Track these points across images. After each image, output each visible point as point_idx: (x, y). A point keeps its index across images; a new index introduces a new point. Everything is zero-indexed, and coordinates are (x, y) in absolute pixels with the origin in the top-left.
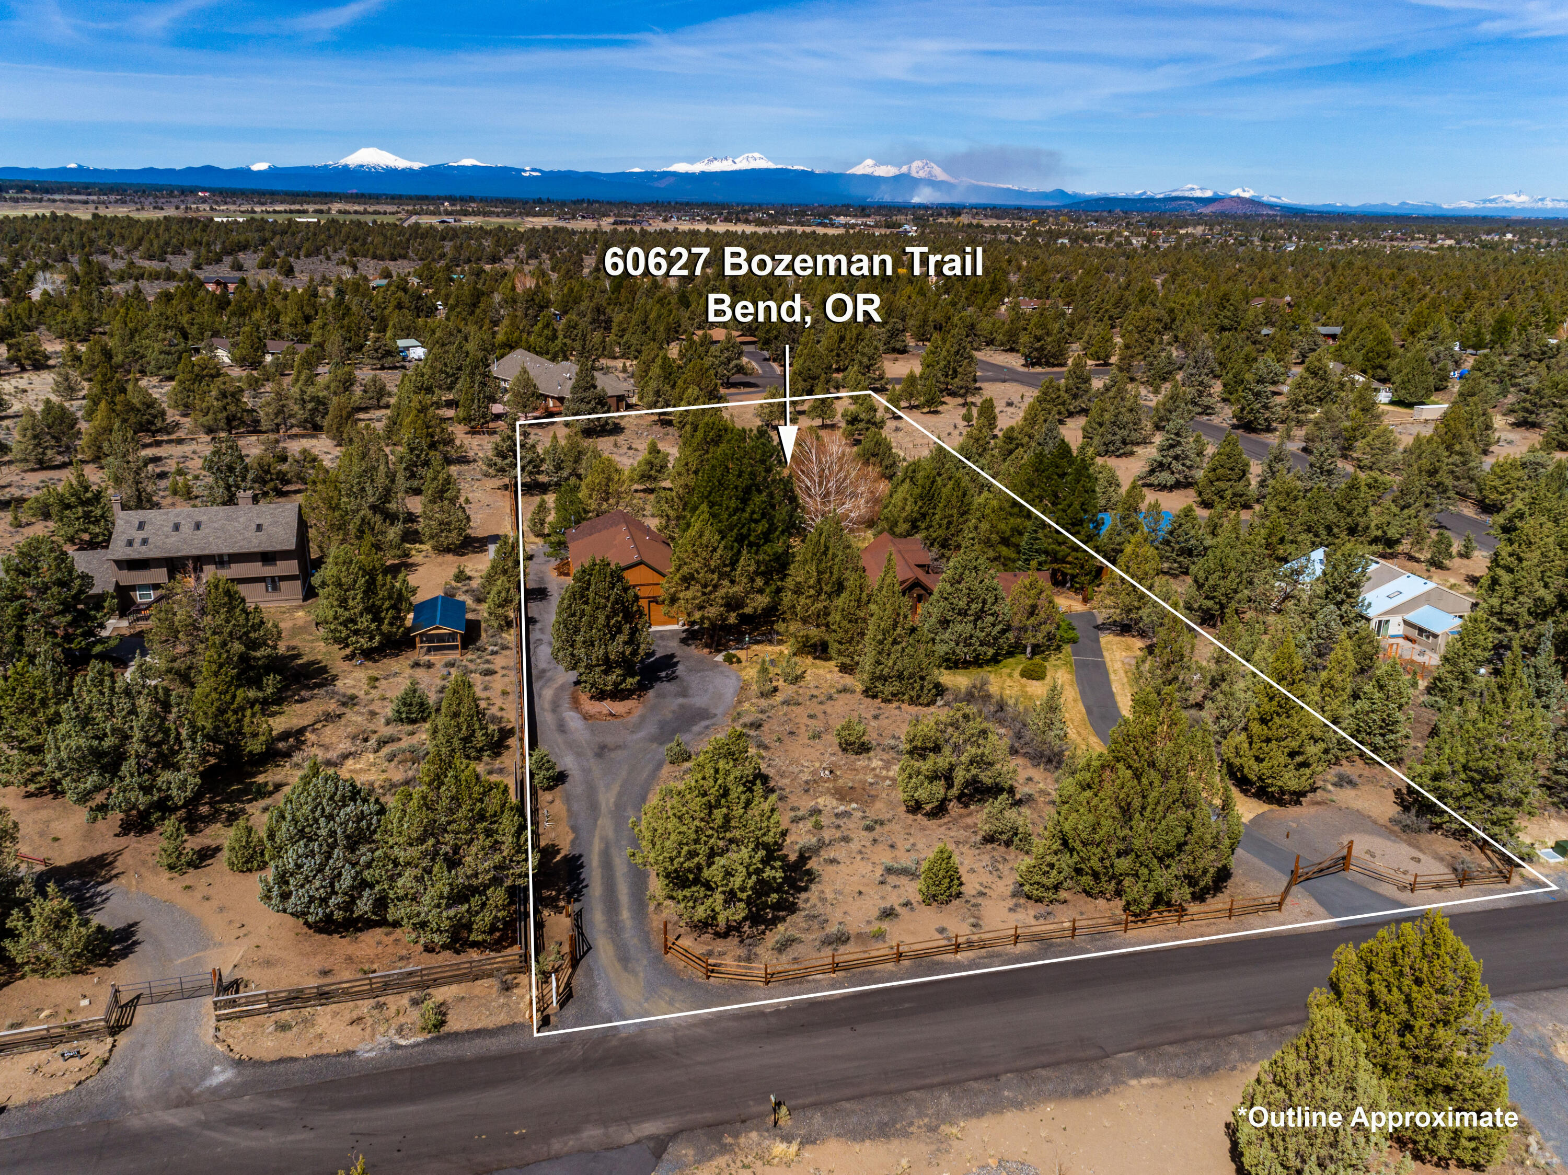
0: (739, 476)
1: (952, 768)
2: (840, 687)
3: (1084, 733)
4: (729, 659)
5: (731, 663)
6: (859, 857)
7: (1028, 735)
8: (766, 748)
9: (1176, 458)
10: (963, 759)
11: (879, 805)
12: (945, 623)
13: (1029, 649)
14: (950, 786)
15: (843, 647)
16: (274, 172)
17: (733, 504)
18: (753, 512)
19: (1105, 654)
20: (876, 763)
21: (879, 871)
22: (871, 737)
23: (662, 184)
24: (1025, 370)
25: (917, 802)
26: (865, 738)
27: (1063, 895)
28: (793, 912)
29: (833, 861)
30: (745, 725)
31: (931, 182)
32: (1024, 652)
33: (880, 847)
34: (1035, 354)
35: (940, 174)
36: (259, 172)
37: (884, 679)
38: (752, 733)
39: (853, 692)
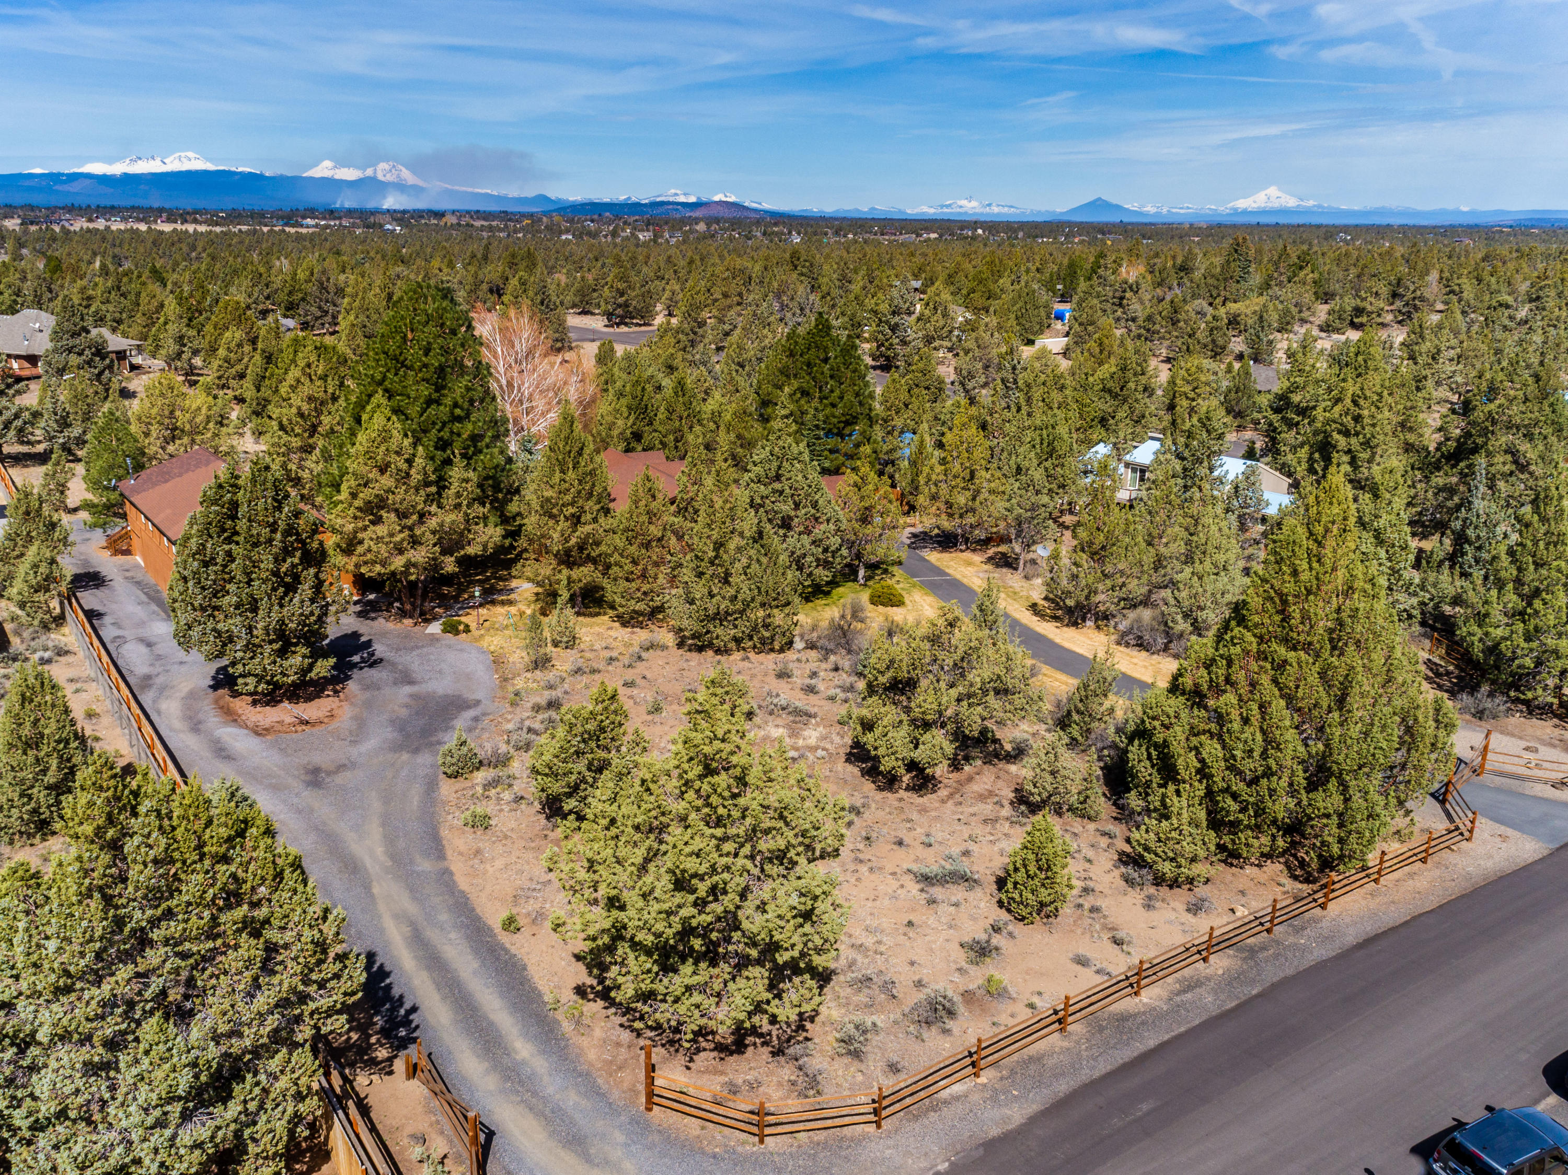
0: (426, 351)
2: (639, 644)
4: (452, 629)
5: (455, 633)
13: (862, 573)
19: (949, 572)
21: (912, 885)
23: (75, 187)
24: (612, 329)
31: (400, 187)
33: (882, 847)
34: (619, 311)
35: (407, 176)
39: (664, 648)
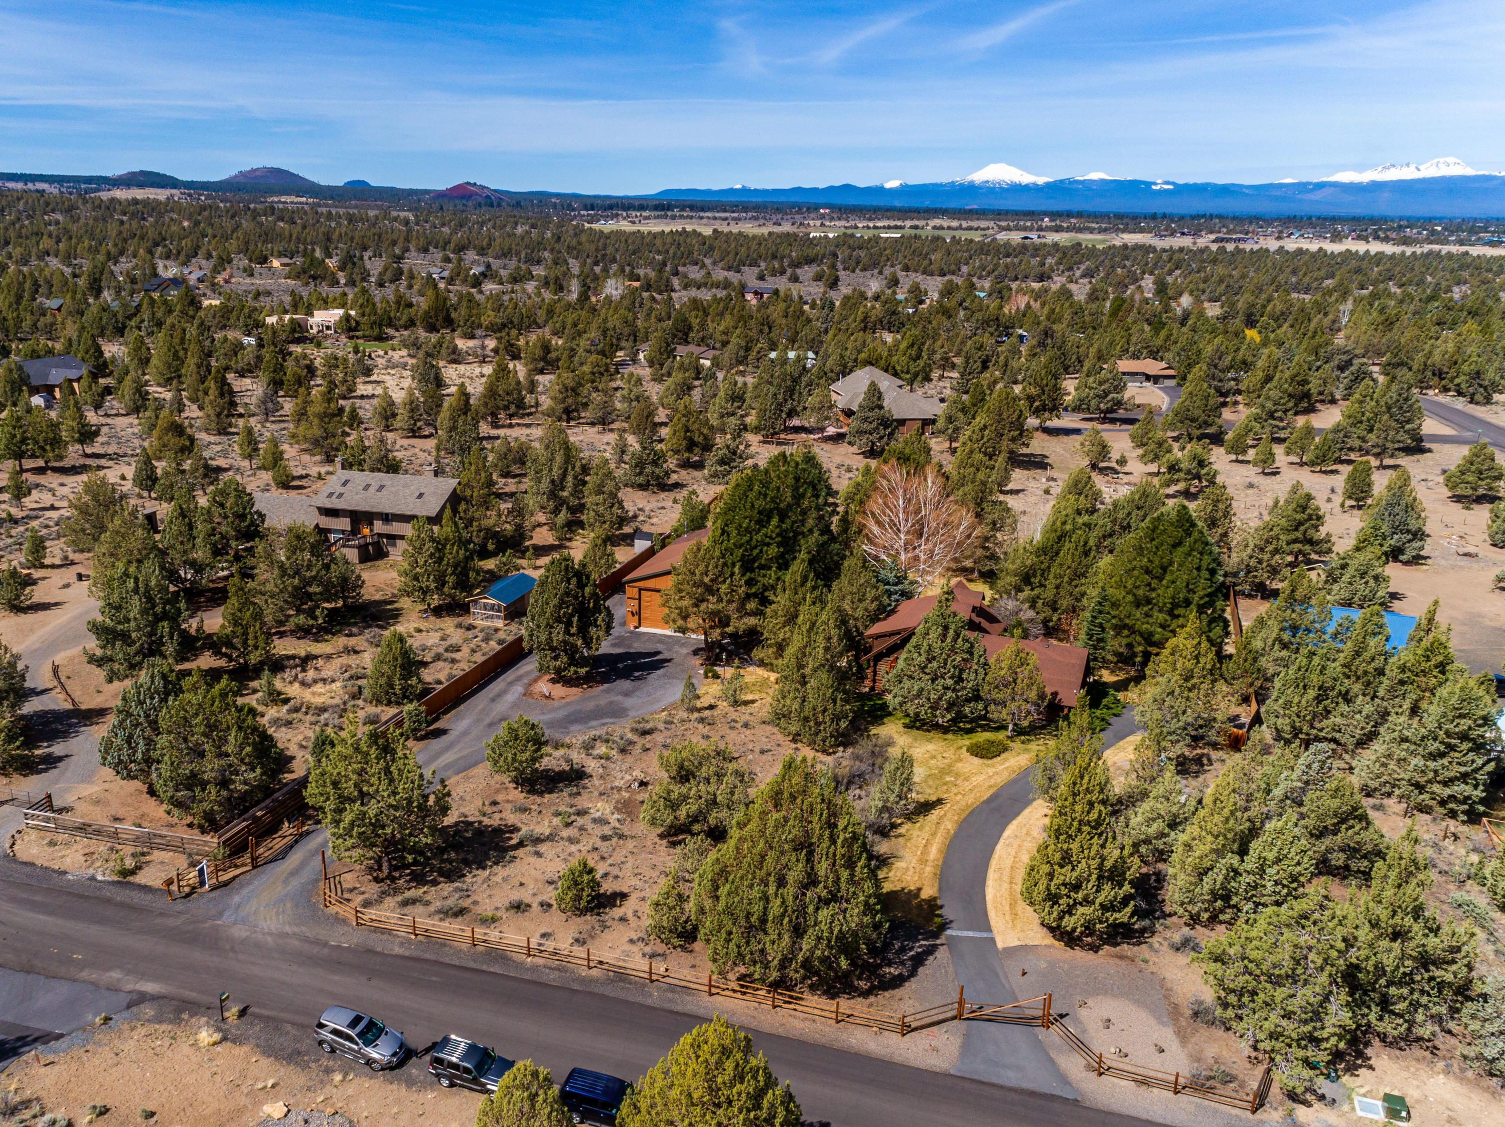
8: (624, 751)
13: (1011, 727)
16: (905, 190)
23: (1318, 196)
36: (891, 191)
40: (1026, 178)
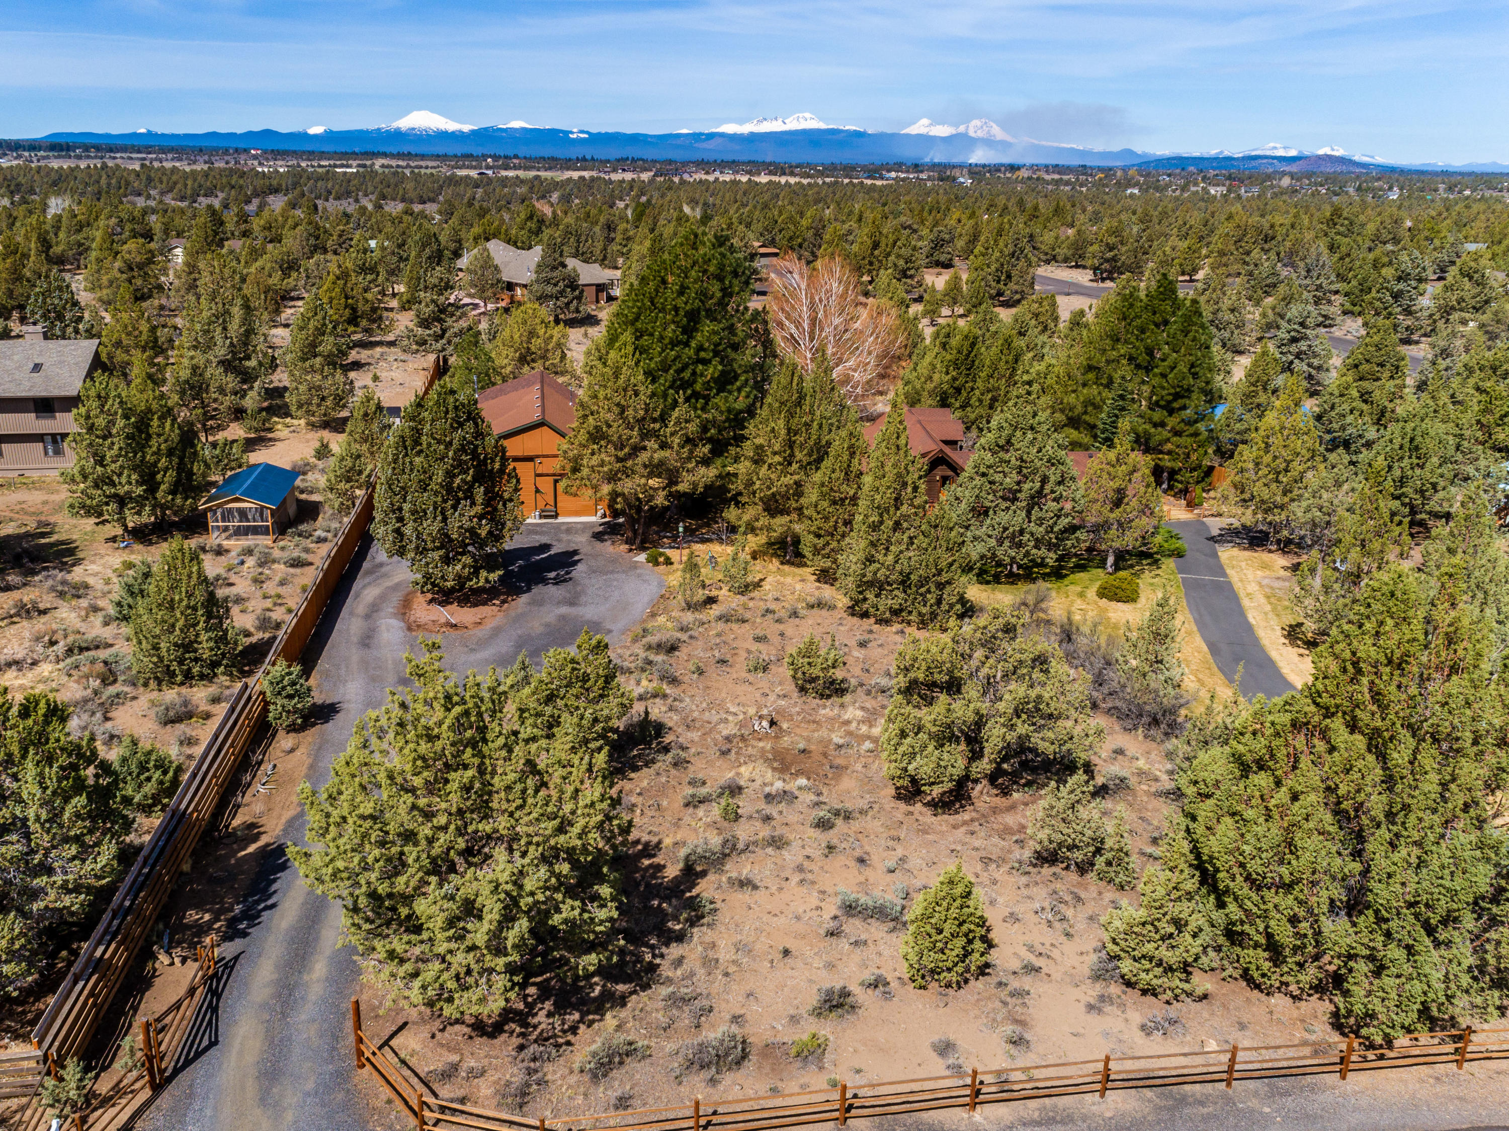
0: (681, 293)
1: (980, 722)
2: (812, 600)
3: (1209, 681)
4: (655, 560)
5: (657, 564)
6: (795, 879)
7: (1114, 677)
8: (674, 681)
9: (1298, 356)
10: (1001, 706)
11: (847, 783)
12: (981, 512)
13: (1111, 560)
14: (976, 755)
15: (821, 542)
16: (330, 136)
17: (670, 332)
18: (700, 348)
19: (1229, 571)
20: (853, 713)
21: (831, 908)
22: (851, 673)
24: (1095, 284)
25: (914, 780)
26: (839, 674)
27: (1201, 982)
28: (646, 987)
29: (745, 884)
30: (649, 647)
31: (989, 142)
32: (1102, 564)
33: (839, 860)
34: (1106, 266)
35: (998, 132)
36: (315, 136)
37: (879, 586)
38: (659, 658)
39: (832, 608)
40: (451, 126)
